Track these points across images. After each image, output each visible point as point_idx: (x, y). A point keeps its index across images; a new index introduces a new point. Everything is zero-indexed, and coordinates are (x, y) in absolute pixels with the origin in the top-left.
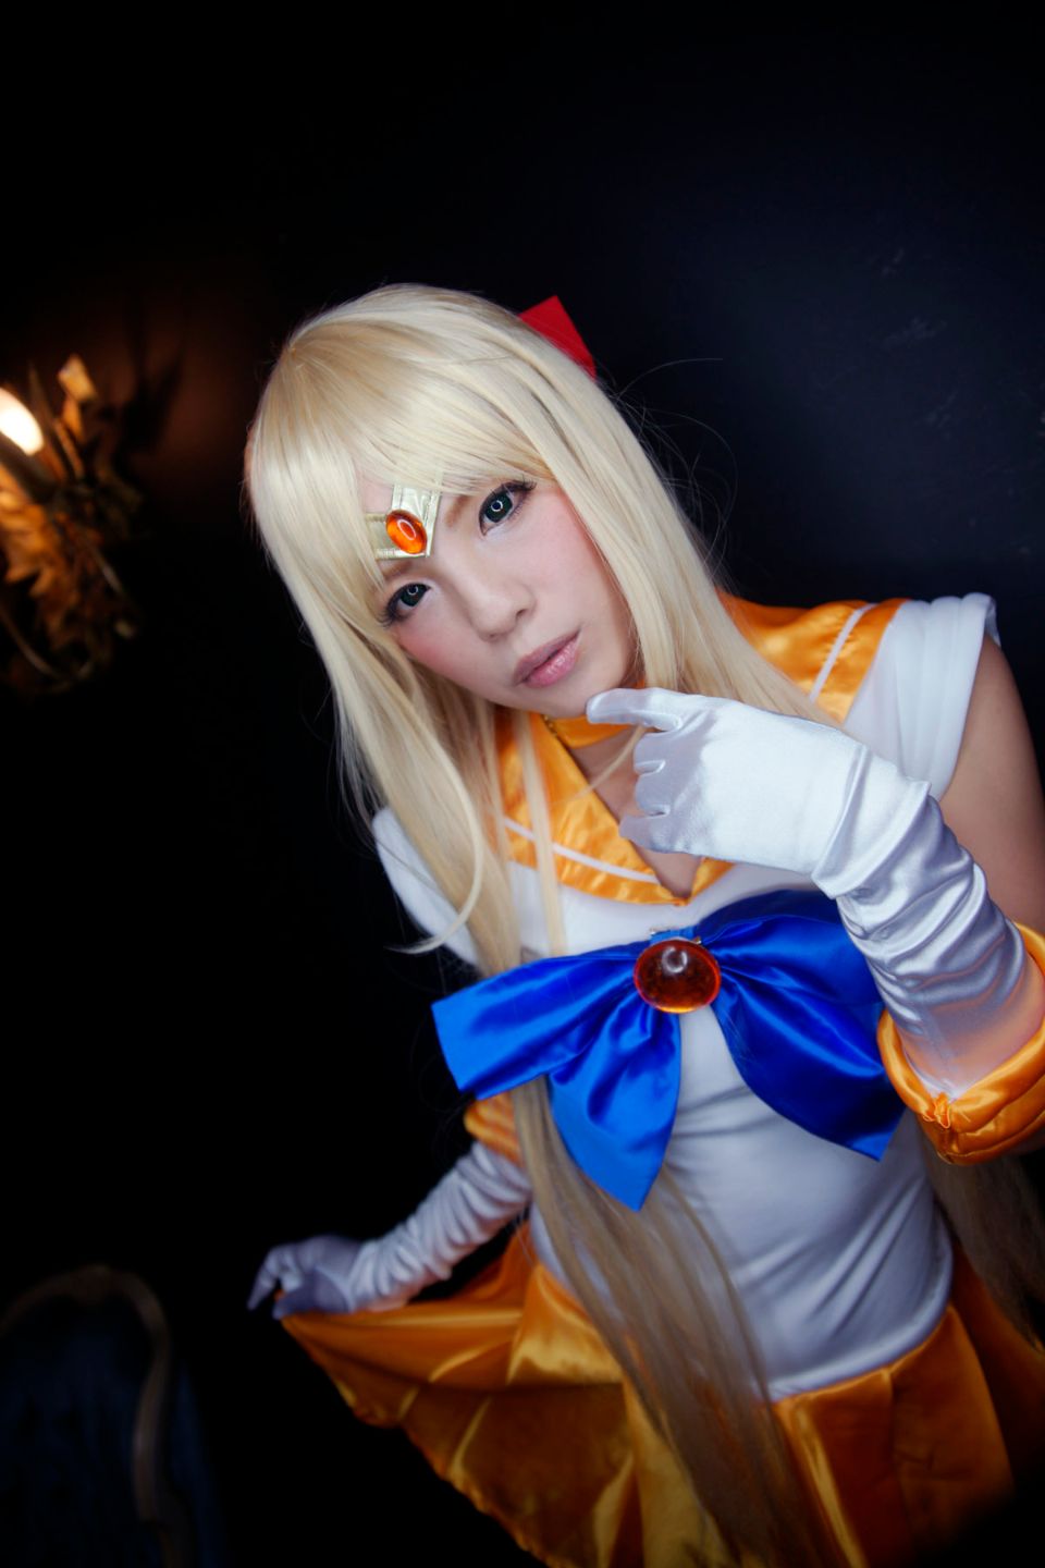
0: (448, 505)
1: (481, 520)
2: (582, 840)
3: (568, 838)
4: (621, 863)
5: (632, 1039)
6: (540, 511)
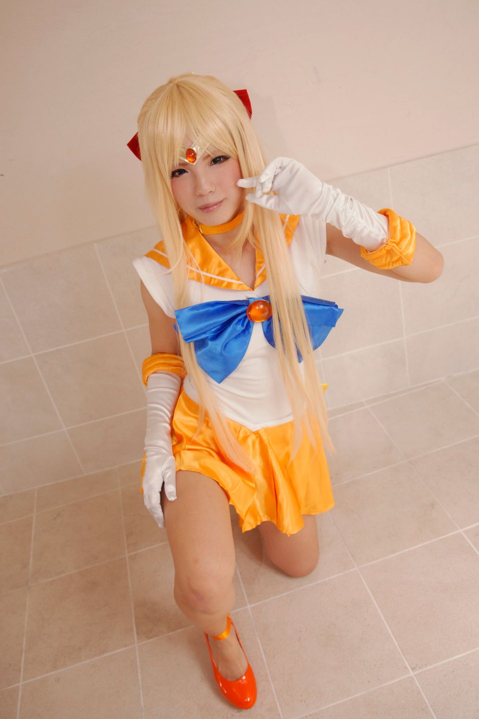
1: (211, 162)
3: (212, 271)
4: (232, 278)
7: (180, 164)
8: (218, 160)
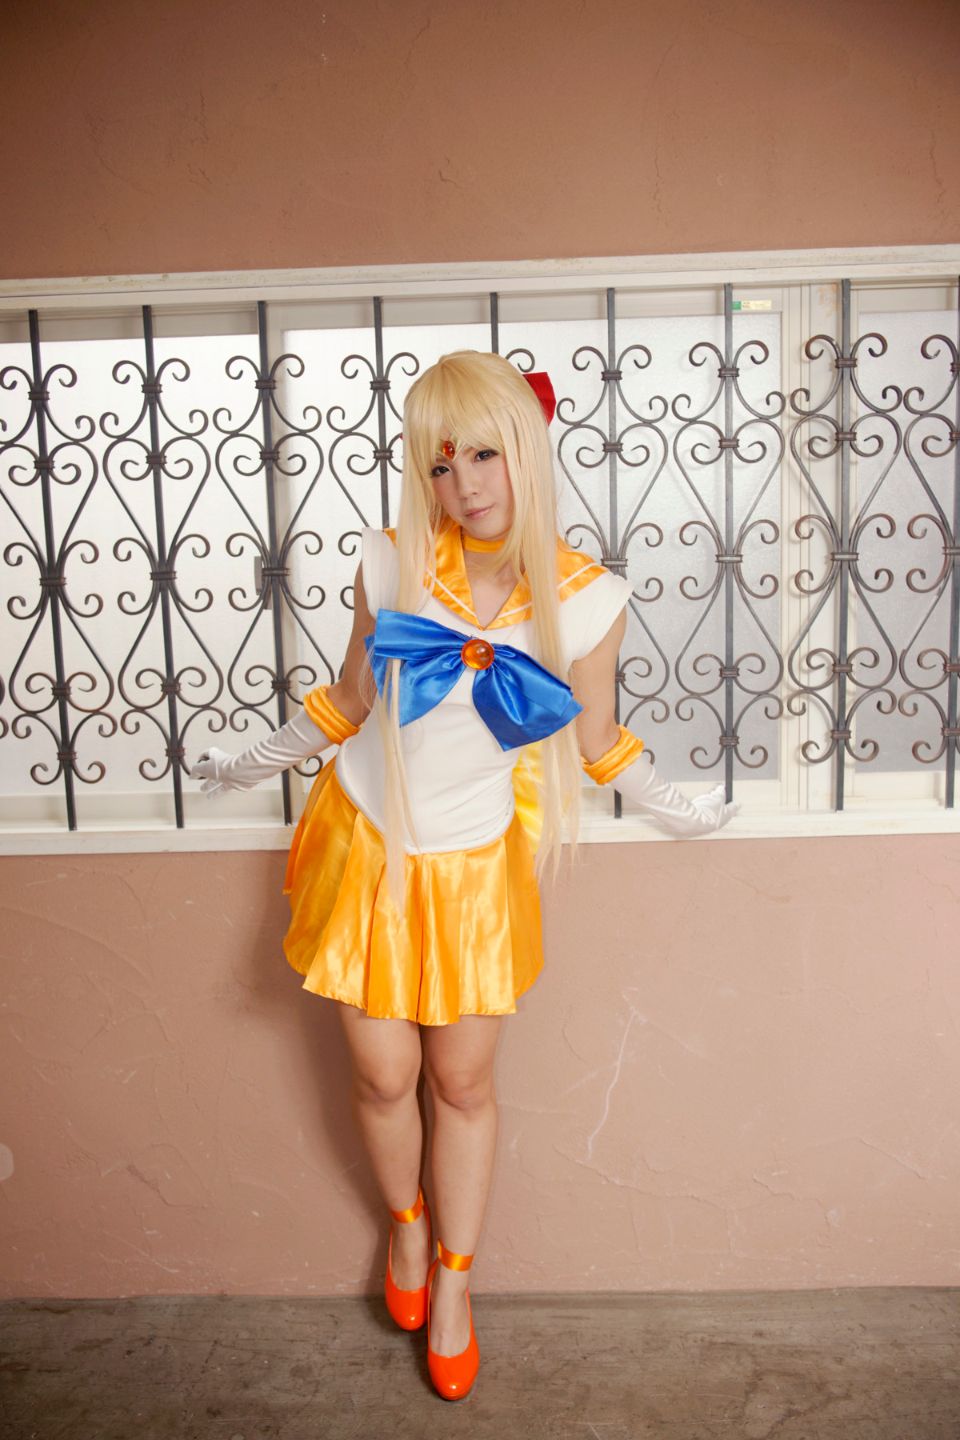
0: (466, 448)
1: (476, 457)
2: (454, 587)
4: (467, 604)
5: (447, 666)
6: (495, 463)
7: (437, 460)
8: (485, 455)
